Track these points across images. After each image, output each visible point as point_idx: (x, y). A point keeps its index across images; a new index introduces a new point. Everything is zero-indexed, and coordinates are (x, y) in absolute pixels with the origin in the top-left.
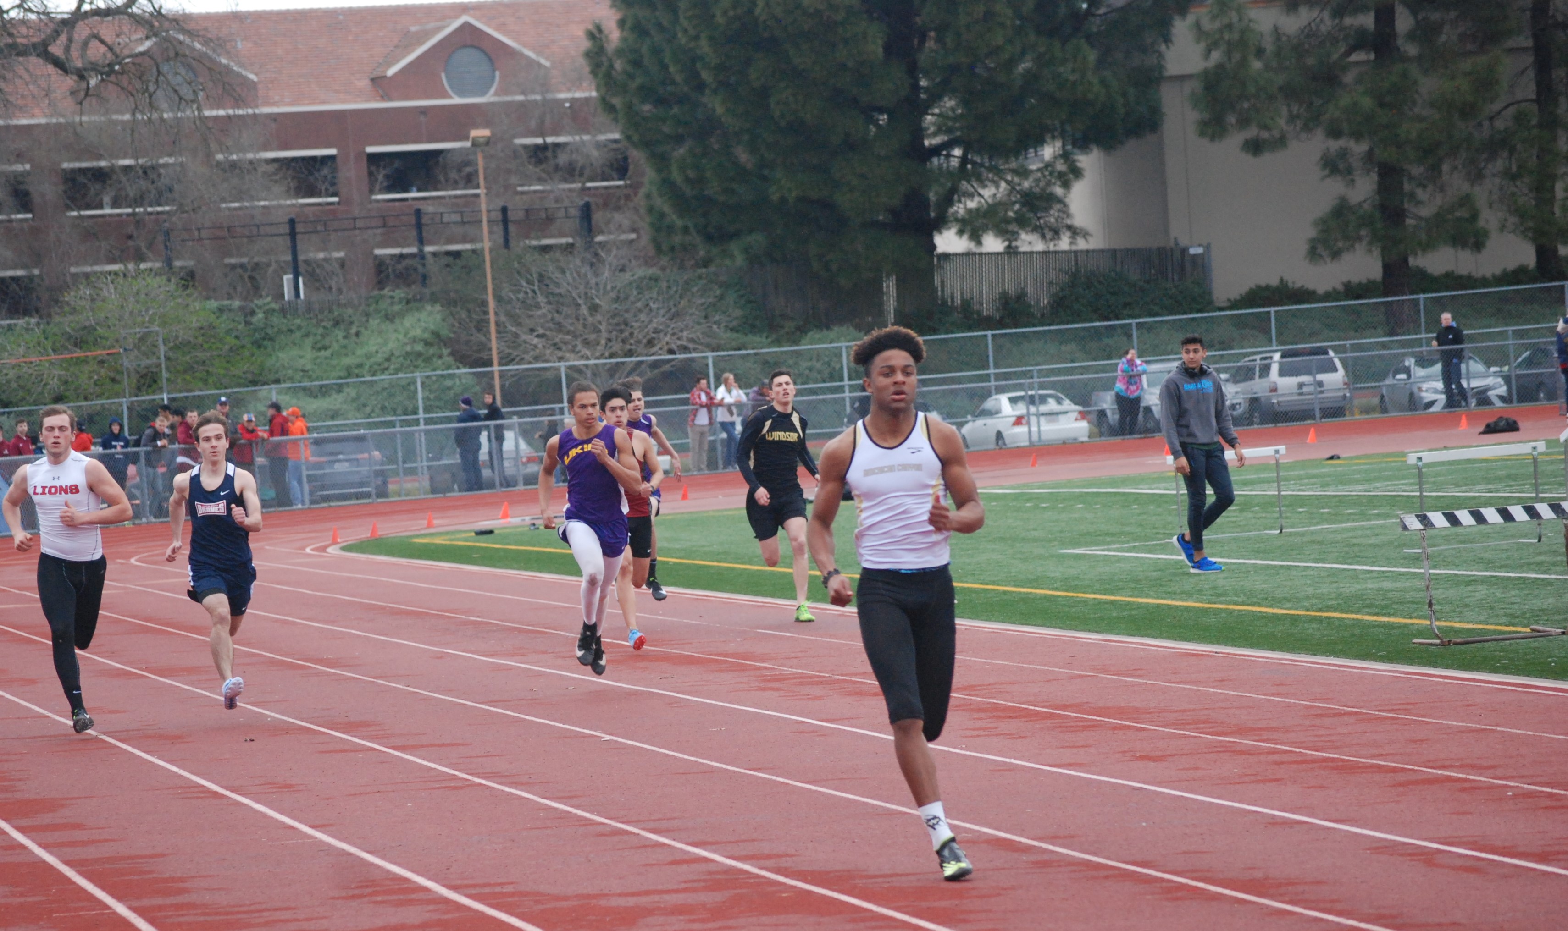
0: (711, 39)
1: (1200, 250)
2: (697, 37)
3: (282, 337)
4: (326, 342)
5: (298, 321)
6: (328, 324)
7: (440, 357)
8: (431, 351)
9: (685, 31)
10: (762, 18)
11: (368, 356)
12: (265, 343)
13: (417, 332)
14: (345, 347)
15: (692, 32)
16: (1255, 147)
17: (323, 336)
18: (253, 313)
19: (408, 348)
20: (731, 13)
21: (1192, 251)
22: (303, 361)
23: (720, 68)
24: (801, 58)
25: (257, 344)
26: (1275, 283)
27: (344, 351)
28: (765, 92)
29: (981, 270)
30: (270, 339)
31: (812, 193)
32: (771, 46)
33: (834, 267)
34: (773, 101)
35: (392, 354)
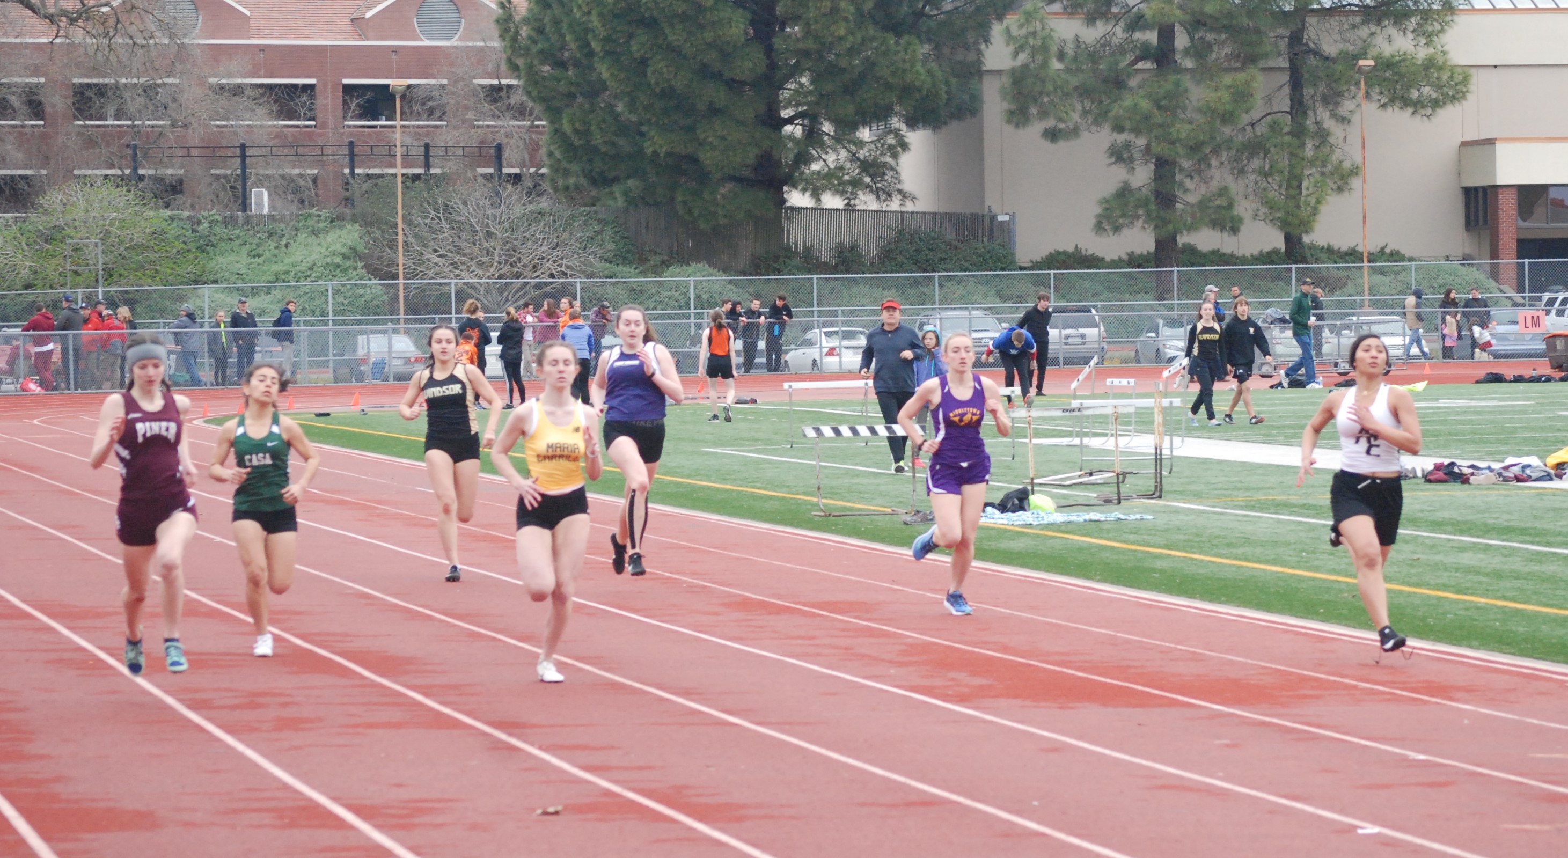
0: (601, 15)
1: (1006, 218)
2: (589, 13)
3: (223, 244)
4: (260, 251)
5: (237, 232)
6: (263, 236)
7: (355, 269)
8: (348, 263)
9: (580, 7)
12: (208, 248)
13: (338, 247)
15: (585, 9)
16: (1052, 135)
17: (258, 245)
18: (199, 222)
19: (329, 260)
21: (1000, 218)
22: (239, 266)
23: (607, 40)
24: (675, 36)
25: (201, 249)
26: (1071, 249)
27: (274, 259)
28: (644, 62)
29: (821, 222)
30: (213, 245)
31: (680, 149)
32: (650, 24)
33: (696, 213)
34: (649, 70)
35: (315, 264)
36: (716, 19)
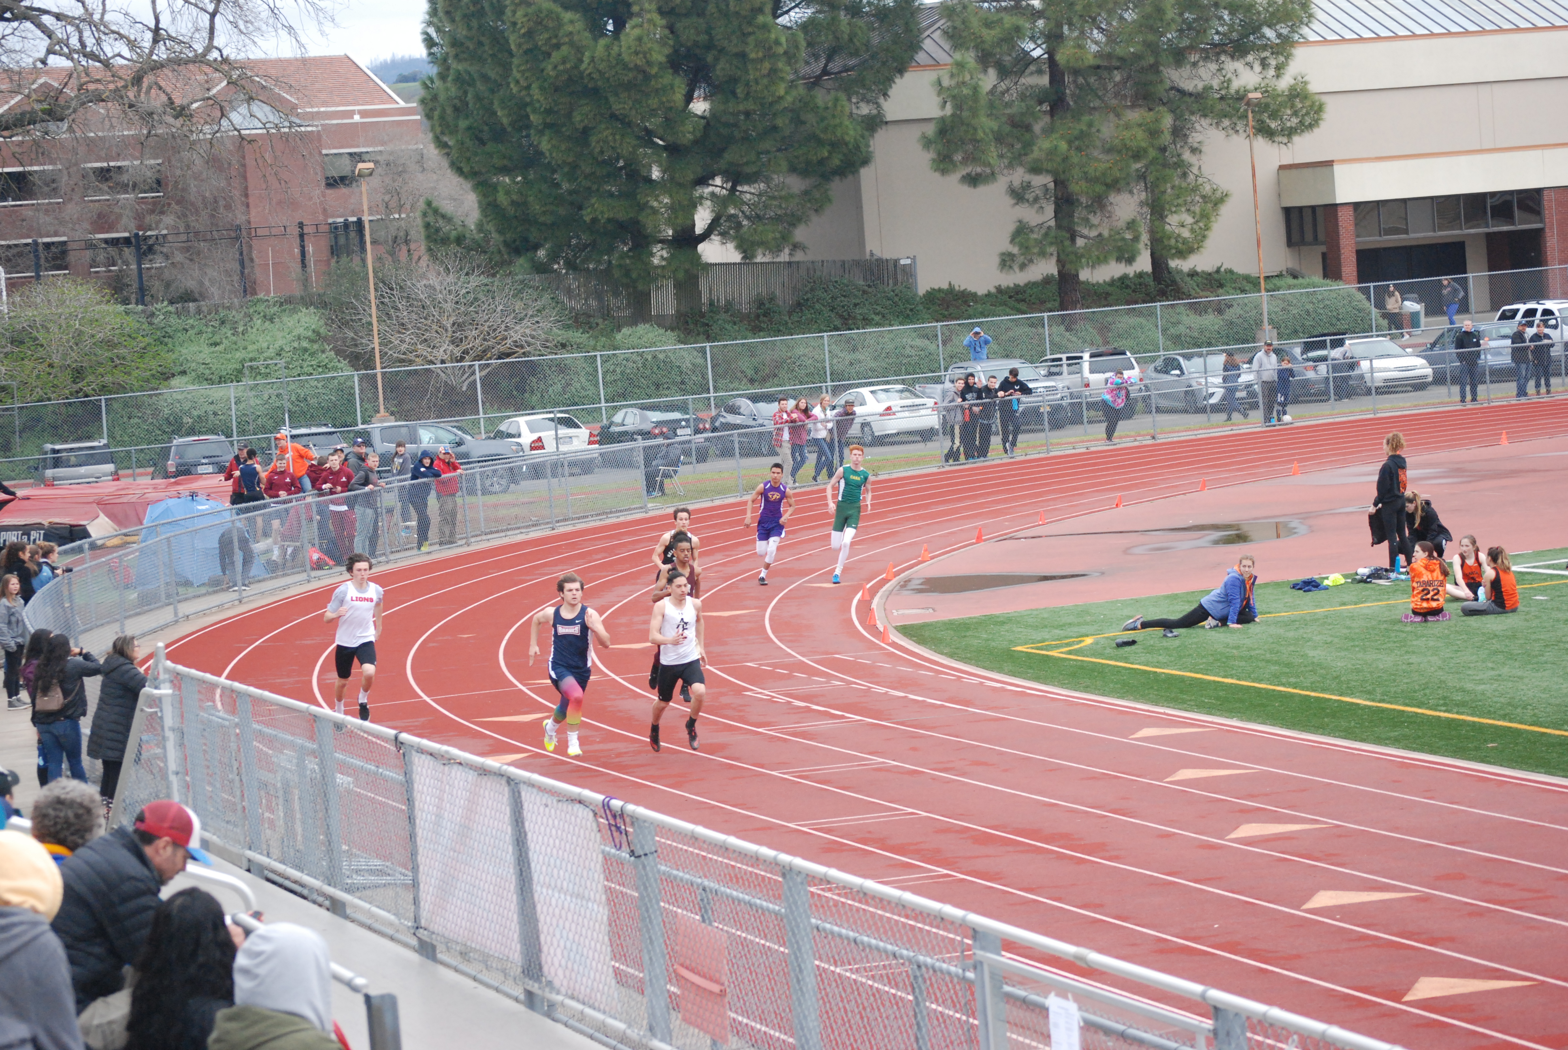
0: (542, 88)
1: (908, 261)
2: (528, 87)
3: (179, 334)
4: (217, 338)
5: (191, 321)
6: (216, 324)
7: (323, 352)
8: (316, 346)
9: (517, 82)
10: (587, 72)
11: (260, 351)
12: (166, 340)
13: (300, 331)
14: (235, 343)
15: (523, 83)
16: (973, 180)
17: (214, 333)
18: (153, 315)
19: (296, 344)
20: (561, 67)
21: (902, 262)
22: (202, 355)
23: (549, 112)
24: (621, 105)
25: (160, 341)
26: (945, 286)
27: (234, 346)
28: (586, 132)
29: (740, 277)
30: (169, 337)
31: (622, 216)
32: (593, 93)
33: (634, 275)
34: (593, 140)
35: (282, 349)
36: (660, 86)
